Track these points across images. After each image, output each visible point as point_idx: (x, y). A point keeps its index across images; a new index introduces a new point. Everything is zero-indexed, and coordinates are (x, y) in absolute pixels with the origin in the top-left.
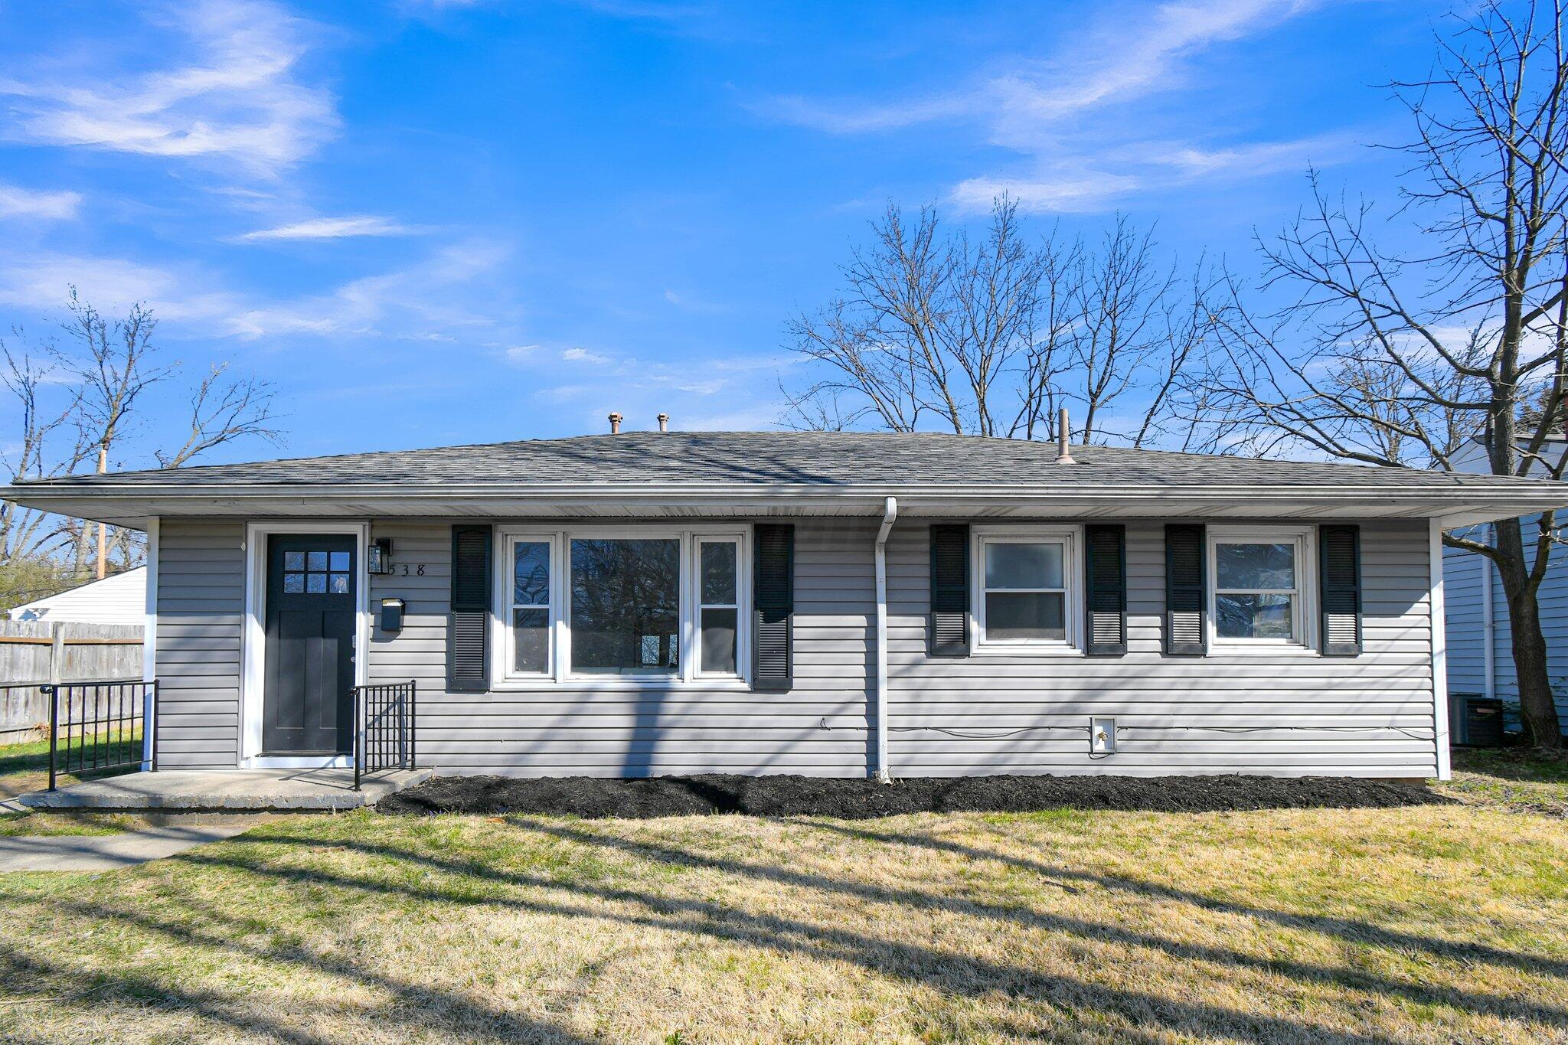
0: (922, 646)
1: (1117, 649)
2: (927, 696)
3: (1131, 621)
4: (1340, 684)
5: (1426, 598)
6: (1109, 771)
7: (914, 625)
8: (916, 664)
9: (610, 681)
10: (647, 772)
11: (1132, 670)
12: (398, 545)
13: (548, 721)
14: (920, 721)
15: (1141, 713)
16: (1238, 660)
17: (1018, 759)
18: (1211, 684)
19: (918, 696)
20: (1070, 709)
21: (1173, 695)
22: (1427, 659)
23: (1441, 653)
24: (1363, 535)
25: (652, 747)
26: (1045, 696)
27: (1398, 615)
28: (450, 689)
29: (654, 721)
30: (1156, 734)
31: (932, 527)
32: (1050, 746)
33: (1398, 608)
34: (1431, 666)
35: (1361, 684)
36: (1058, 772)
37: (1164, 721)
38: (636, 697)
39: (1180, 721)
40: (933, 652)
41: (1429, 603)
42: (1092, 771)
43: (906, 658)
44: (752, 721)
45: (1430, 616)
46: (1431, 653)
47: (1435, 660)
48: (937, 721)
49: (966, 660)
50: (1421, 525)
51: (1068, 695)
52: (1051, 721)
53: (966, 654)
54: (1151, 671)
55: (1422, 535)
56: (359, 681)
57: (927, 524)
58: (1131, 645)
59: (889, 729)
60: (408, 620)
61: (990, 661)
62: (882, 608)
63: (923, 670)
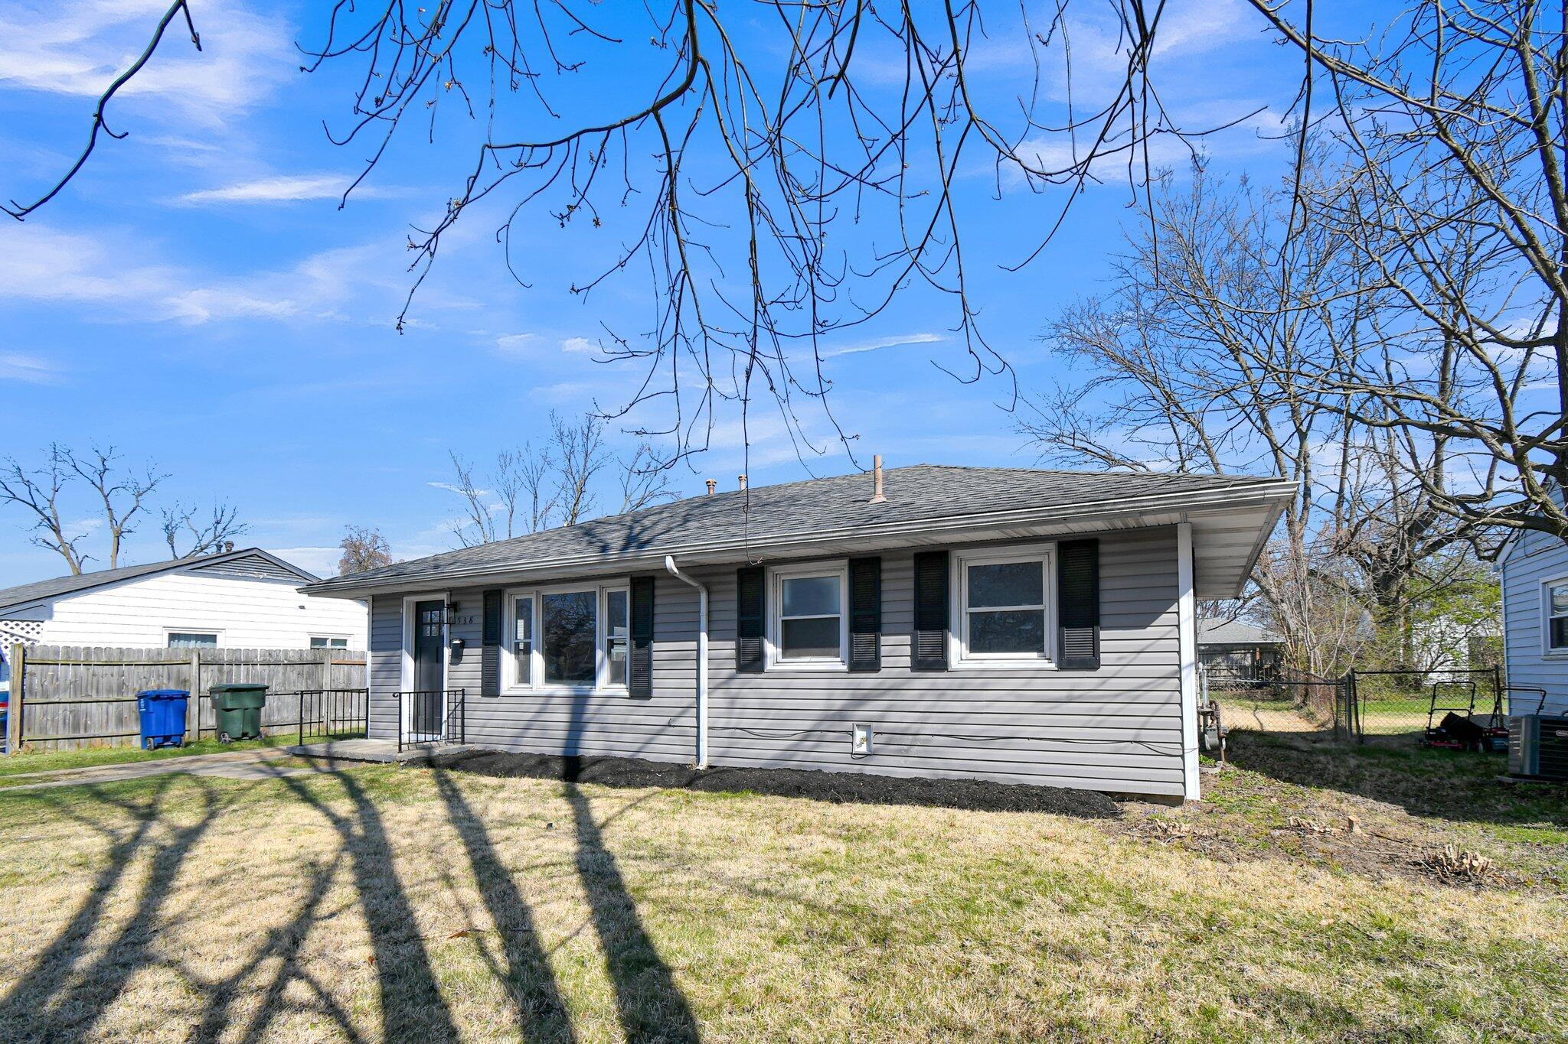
0: (733, 664)
1: (874, 666)
2: (739, 703)
3: (884, 640)
4: (1079, 697)
5: (1174, 608)
6: (869, 770)
7: (728, 648)
8: (731, 678)
9: (561, 690)
10: (576, 752)
11: (889, 683)
12: (464, 605)
13: (529, 716)
14: (733, 723)
15: (897, 720)
16: (981, 675)
17: (800, 756)
18: (956, 695)
19: (733, 703)
20: (840, 716)
21: (922, 706)
22: (1176, 672)
23: (1191, 665)
24: (1103, 548)
25: (579, 735)
26: (821, 704)
27: (1144, 627)
28: (484, 695)
29: (581, 718)
30: (908, 739)
31: (739, 571)
32: (825, 747)
33: (1143, 620)
34: (1180, 679)
35: (1103, 697)
36: (829, 768)
37: (914, 728)
38: (571, 701)
39: (928, 729)
40: (742, 668)
41: (1178, 613)
42: (855, 769)
43: (725, 673)
44: (632, 719)
45: (1178, 626)
46: (1179, 665)
47: (1184, 673)
48: (744, 724)
49: (763, 675)
50: (1169, 532)
51: (838, 704)
52: (825, 725)
53: (761, 670)
54: (904, 684)
55: (1167, 543)
56: (445, 689)
57: (734, 569)
58: (884, 662)
59: (709, 728)
60: (466, 651)
61: (781, 676)
62: (704, 636)
63: (736, 683)
